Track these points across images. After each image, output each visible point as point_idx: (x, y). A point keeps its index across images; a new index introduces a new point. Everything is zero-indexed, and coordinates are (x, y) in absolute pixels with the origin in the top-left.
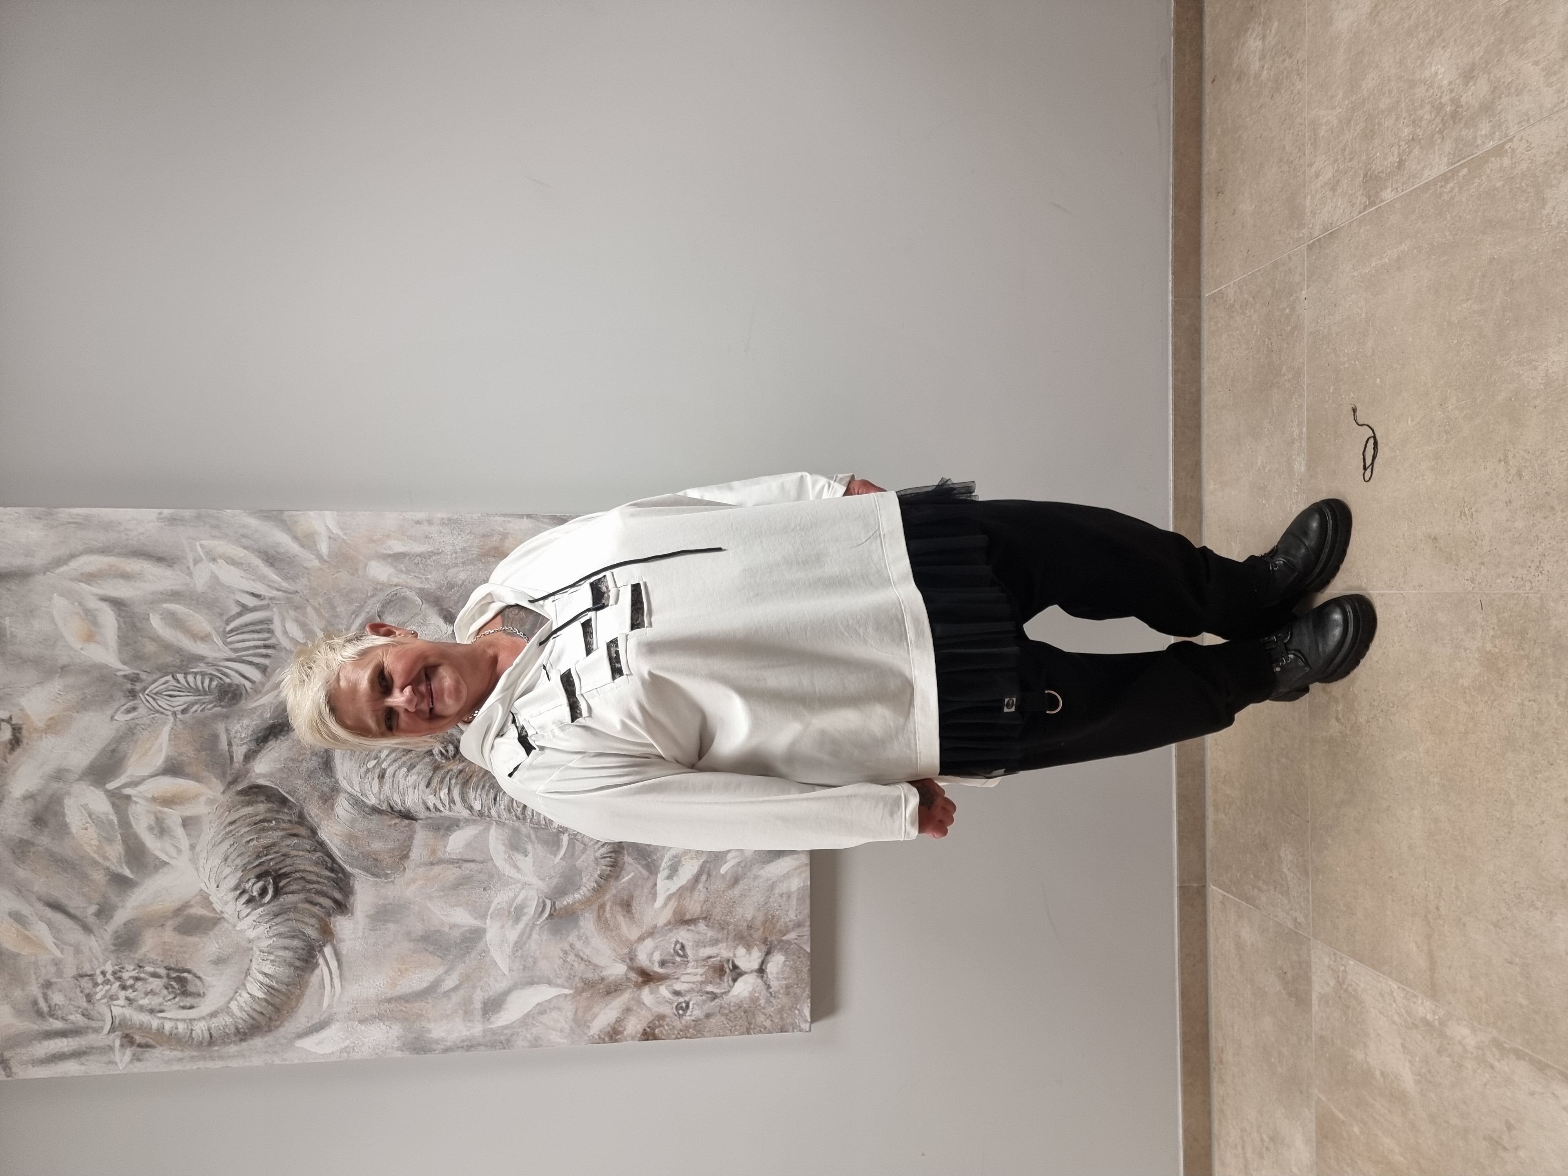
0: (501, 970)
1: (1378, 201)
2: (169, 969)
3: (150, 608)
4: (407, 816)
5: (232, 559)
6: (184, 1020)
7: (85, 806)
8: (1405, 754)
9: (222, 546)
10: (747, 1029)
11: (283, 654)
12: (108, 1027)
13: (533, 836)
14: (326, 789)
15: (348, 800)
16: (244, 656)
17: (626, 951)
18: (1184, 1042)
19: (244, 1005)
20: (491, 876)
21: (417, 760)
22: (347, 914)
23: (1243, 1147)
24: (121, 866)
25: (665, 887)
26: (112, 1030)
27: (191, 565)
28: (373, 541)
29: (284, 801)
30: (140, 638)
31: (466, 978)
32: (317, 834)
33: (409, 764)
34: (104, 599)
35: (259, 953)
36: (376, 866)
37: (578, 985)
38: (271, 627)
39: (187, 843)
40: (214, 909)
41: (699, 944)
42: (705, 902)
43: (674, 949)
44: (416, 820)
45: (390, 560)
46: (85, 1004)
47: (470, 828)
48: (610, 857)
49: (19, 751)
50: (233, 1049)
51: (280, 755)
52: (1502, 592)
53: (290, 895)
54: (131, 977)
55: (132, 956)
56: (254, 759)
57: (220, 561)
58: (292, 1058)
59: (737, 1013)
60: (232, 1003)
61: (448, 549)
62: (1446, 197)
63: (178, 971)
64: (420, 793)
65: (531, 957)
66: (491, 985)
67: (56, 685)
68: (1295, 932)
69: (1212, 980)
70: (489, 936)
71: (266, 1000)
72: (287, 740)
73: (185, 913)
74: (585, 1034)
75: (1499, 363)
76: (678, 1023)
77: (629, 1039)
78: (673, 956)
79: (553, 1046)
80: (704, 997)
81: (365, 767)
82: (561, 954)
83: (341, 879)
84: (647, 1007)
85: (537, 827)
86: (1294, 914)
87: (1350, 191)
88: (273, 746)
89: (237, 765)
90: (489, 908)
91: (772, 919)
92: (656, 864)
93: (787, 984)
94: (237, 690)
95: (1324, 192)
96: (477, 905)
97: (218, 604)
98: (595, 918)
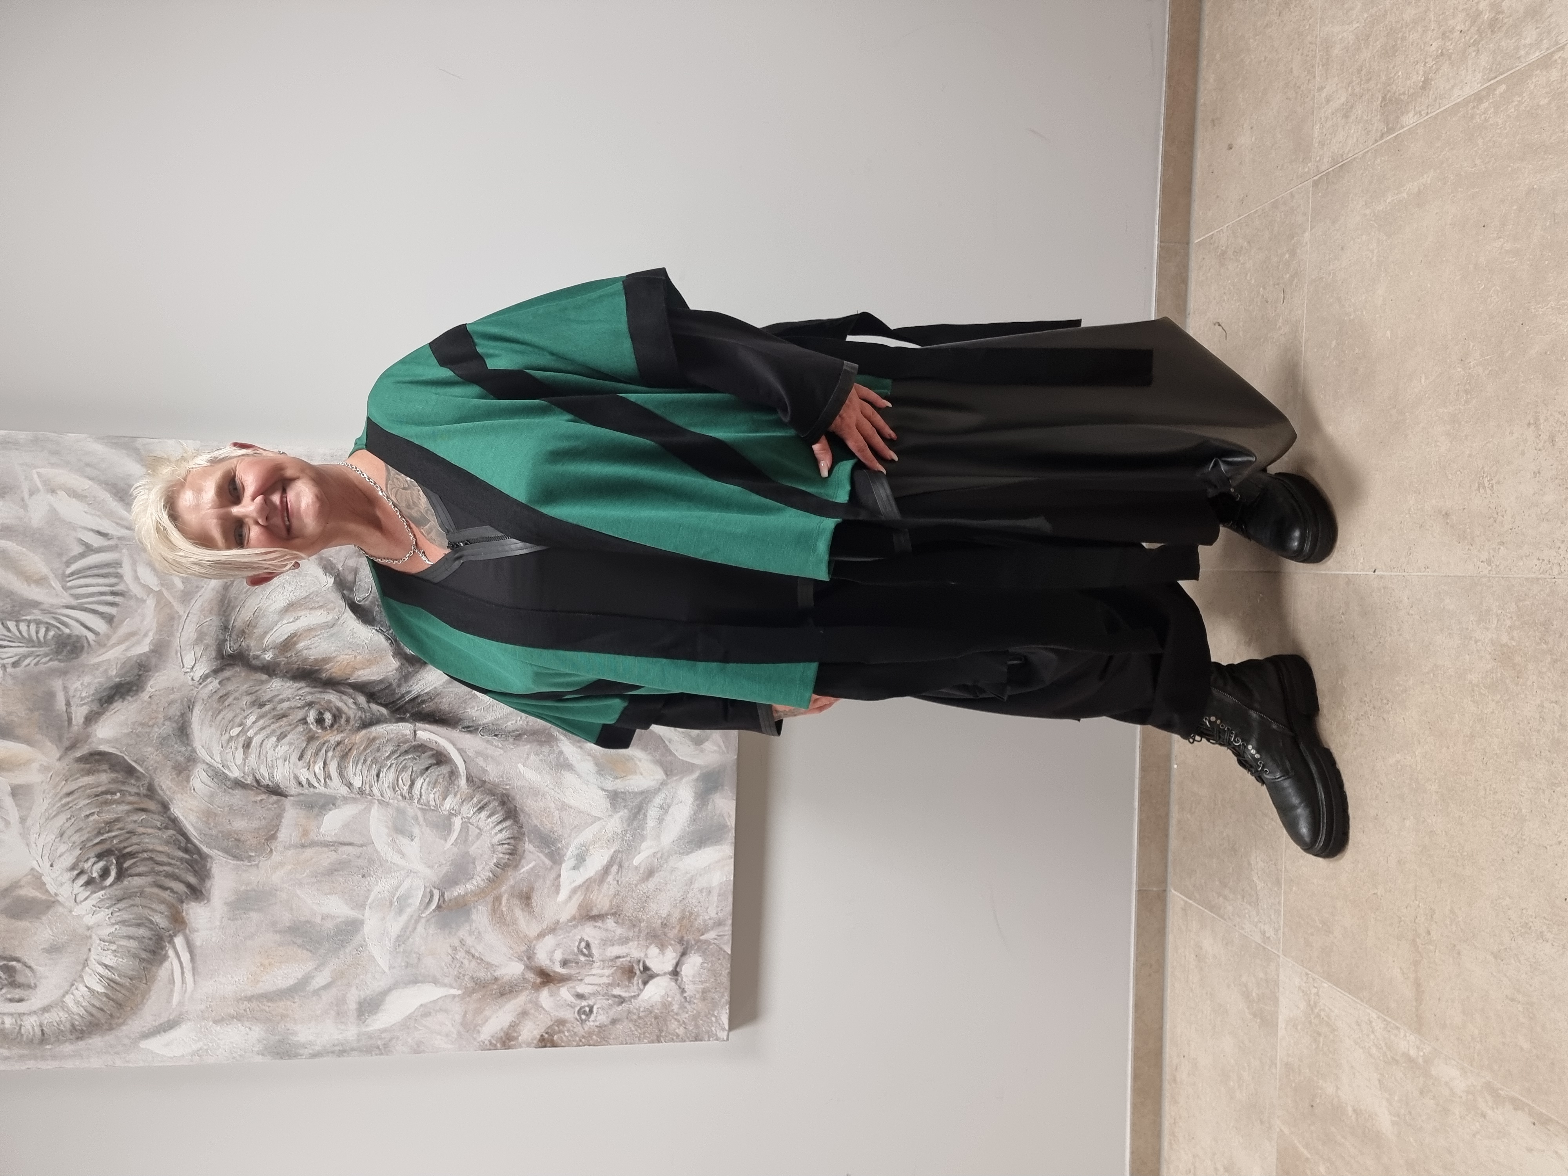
0: (380, 967)
1: (1399, 127)
4: (276, 791)
5: (74, 491)
8: (1398, 756)
9: (64, 476)
10: (657, 1036)
11: (132, 603)
13: (421, 819)
14: (181, 759)
15: (206, 772)
16: (86, 603)
17: (524, 948)
18: (1136, 1057)
19: (81, 999)
20: (371, 862)
21: (289, 728)
22: (203, 900)
25: (570, 878)
27: (26, 496)
29: (130, 771)
31: (340, 975)
32: (169, 809)
33: (278, 733)
35: (98, 942)
36: (238, 847)
37: (468, 985)
38: (119, 571)
39: (17, 816)
40: (47, 891)
41: (606, 942)
42: (615, 896)
43: (578, 948)
44: (286, 796)
47: (348, 807)
48: (508, 844)
50: (68, 1048)
51: (127, 718)
52: (1525, 576)
53: (136, 878)
56: (96, 722)
57: (62, 494)
58: (135, 1060)
59: (646, 1019)
60: (67, 996)
62: (1478, 120)
64: (292, 766)
65: (415, 953)
66: (369, 983)
68: (1264, 948)
69: (1169, 992)
70: (367, 929)
71: (106, 995)
72: (136, 701)
73: (14, 894)
74: (475, 1039)
75: (1533, 311)
76: (581, 1029)
77: (523, 1045)
78: (576, 955)
79: (436, 1052)
80: (610, 1001)
81: (227, 734)
82: (450, 951)
83: (196, 861)
84: (546, 1011)
85: (426, 809)
86: (1262, 927)
87: (1365, 118)
88: (119, 708)
89: (76, 728)
90: (368, 898)
91: (690, 916)
92: (561, 852)
93: (704, 988)
94: (77, 642)
95: (1335, 119)
96: (355, 893)
97: (57, 543)
98: (489, 911)
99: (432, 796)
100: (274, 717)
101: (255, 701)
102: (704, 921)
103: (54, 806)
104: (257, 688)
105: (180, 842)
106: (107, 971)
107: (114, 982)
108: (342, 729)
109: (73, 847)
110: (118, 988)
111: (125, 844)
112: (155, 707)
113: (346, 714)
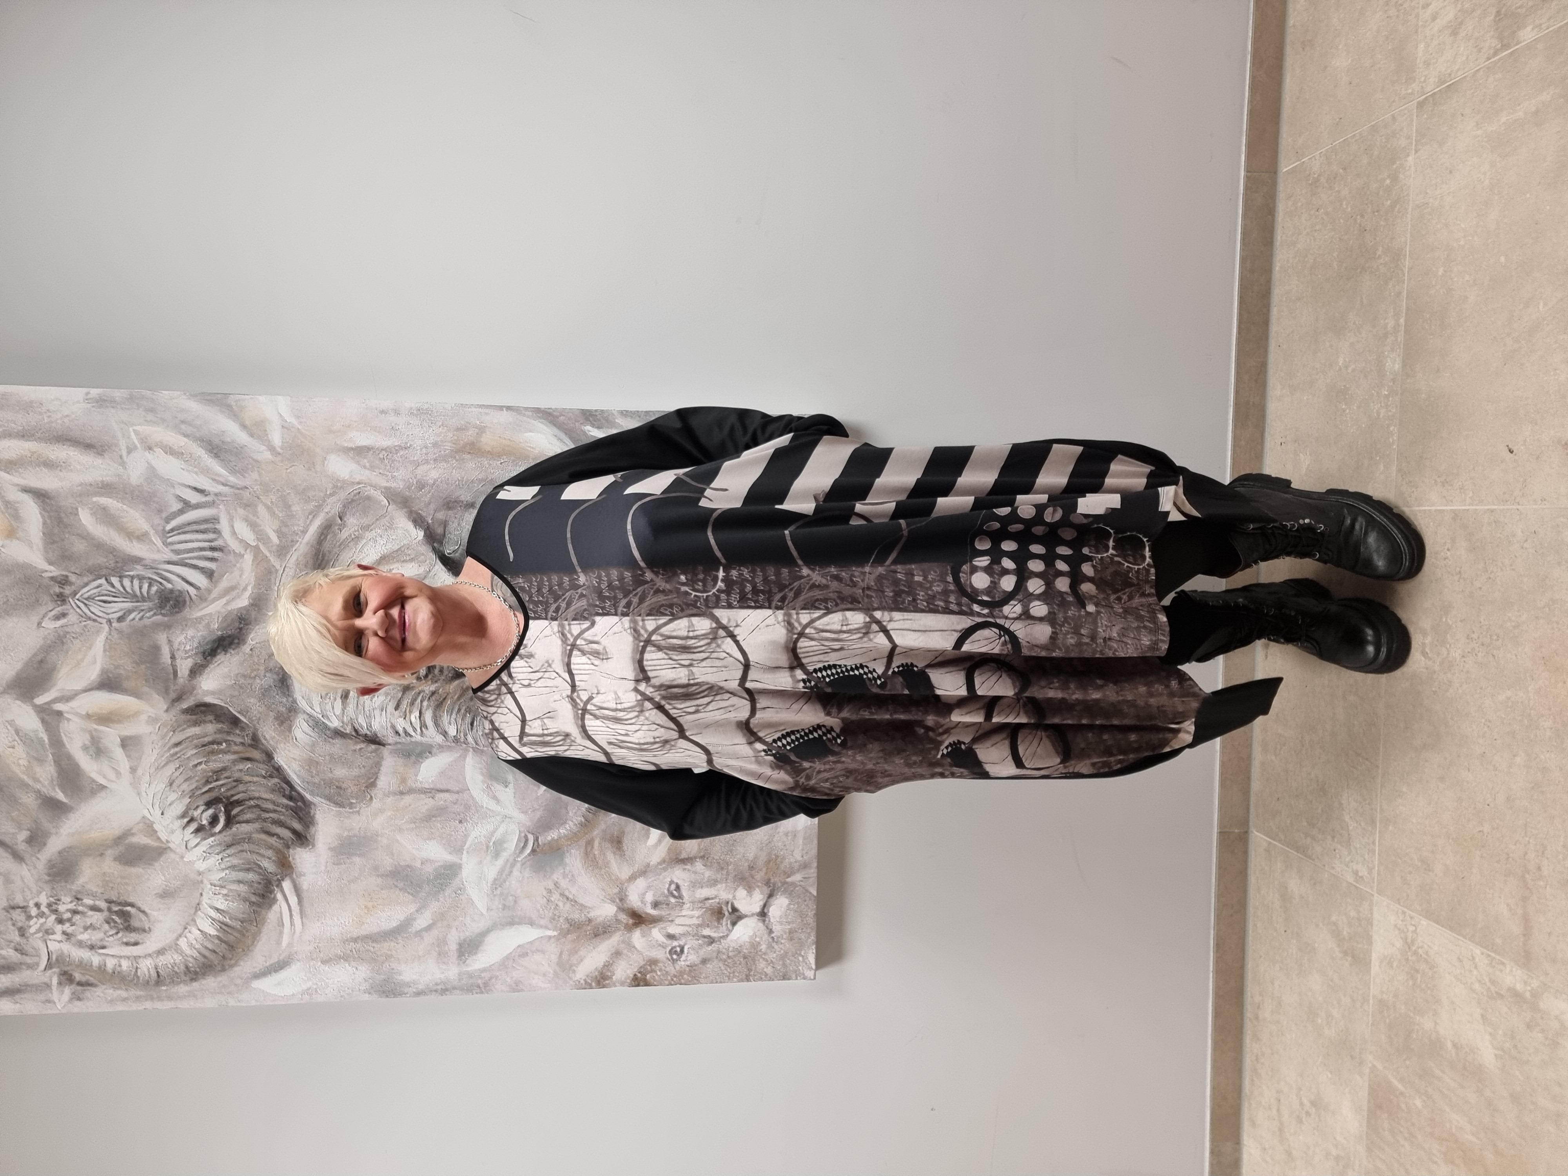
0: (478, 909)
1: (1514, 43)
2: (109, 901)
3: (78, 502)
4: (374, 740)
5: (170, 448)
6: (128, 958)
7: (11, 723)
9: (160, 434)
10: (747, 976)
11: (231, 557)
12: (44, 963)
14: (283, 709)
15: (307, 722)
16: (186, 558)
17: (616, 890)
18: (1217, 996)
19: (194, 942)
20: (467, 808)
22: (308, 845)
24: (54, 789)
26: (49, 966)
27: (124, 453)
28: (331, 432)
30: (67, 536)
31: (441, 917)
32: (273, 758)
34: (26, 490)
35: (210, 886)
36: (339, 795)
37: (563, 926)
38: (217, 527)
39: (128, 767)
40: (159, 838)
41: (695, 885)
43: (668, 890)
44: (384, 745)
45: (351, 454)
46: (18, 939)
47: (444, 754)
50: (183, 989)
51: (230, 671)
53: (244, 825)
54: (68, 910)
55: (68, 886)
56: (201, 674)
57: (158, 450)
58: (247, 999)
59: (736, 959)
60: (181, 940)
61: (418, 443)
63: (120, 904)
64: (388, 716)
65: (512, 895)
66: (468, 925)
68: (1355, 886)
69: (1250, 932)
70: (464, 872)
71: (218, 938)
72: (238, 654)
73: (127, 841)
74: (571, 978)
76: (673, 968)
77: (617, 984)
78: (667, 897)
79: (535, 991)
80: (700, 942)
82: (545, 893)
83: (300, 807)
84: (638, 951)
86: (1355, 867)
87: (1476, 34)
88: (222, 660)
89: (181, 680)
90: (465, 844)
91: (776, 860)
93: (791, 929)
94: (180, 596)
95: (1441, 37)
96: (452, 838)
97: (156, 499)
98: (582, 854)
103: (162, 756)
105: (284, 790)
106: (219, 914)
107: (226, 925)
108: (435, 679)
109: (183, 795)
110: (229, 931)
112: (256, 660)
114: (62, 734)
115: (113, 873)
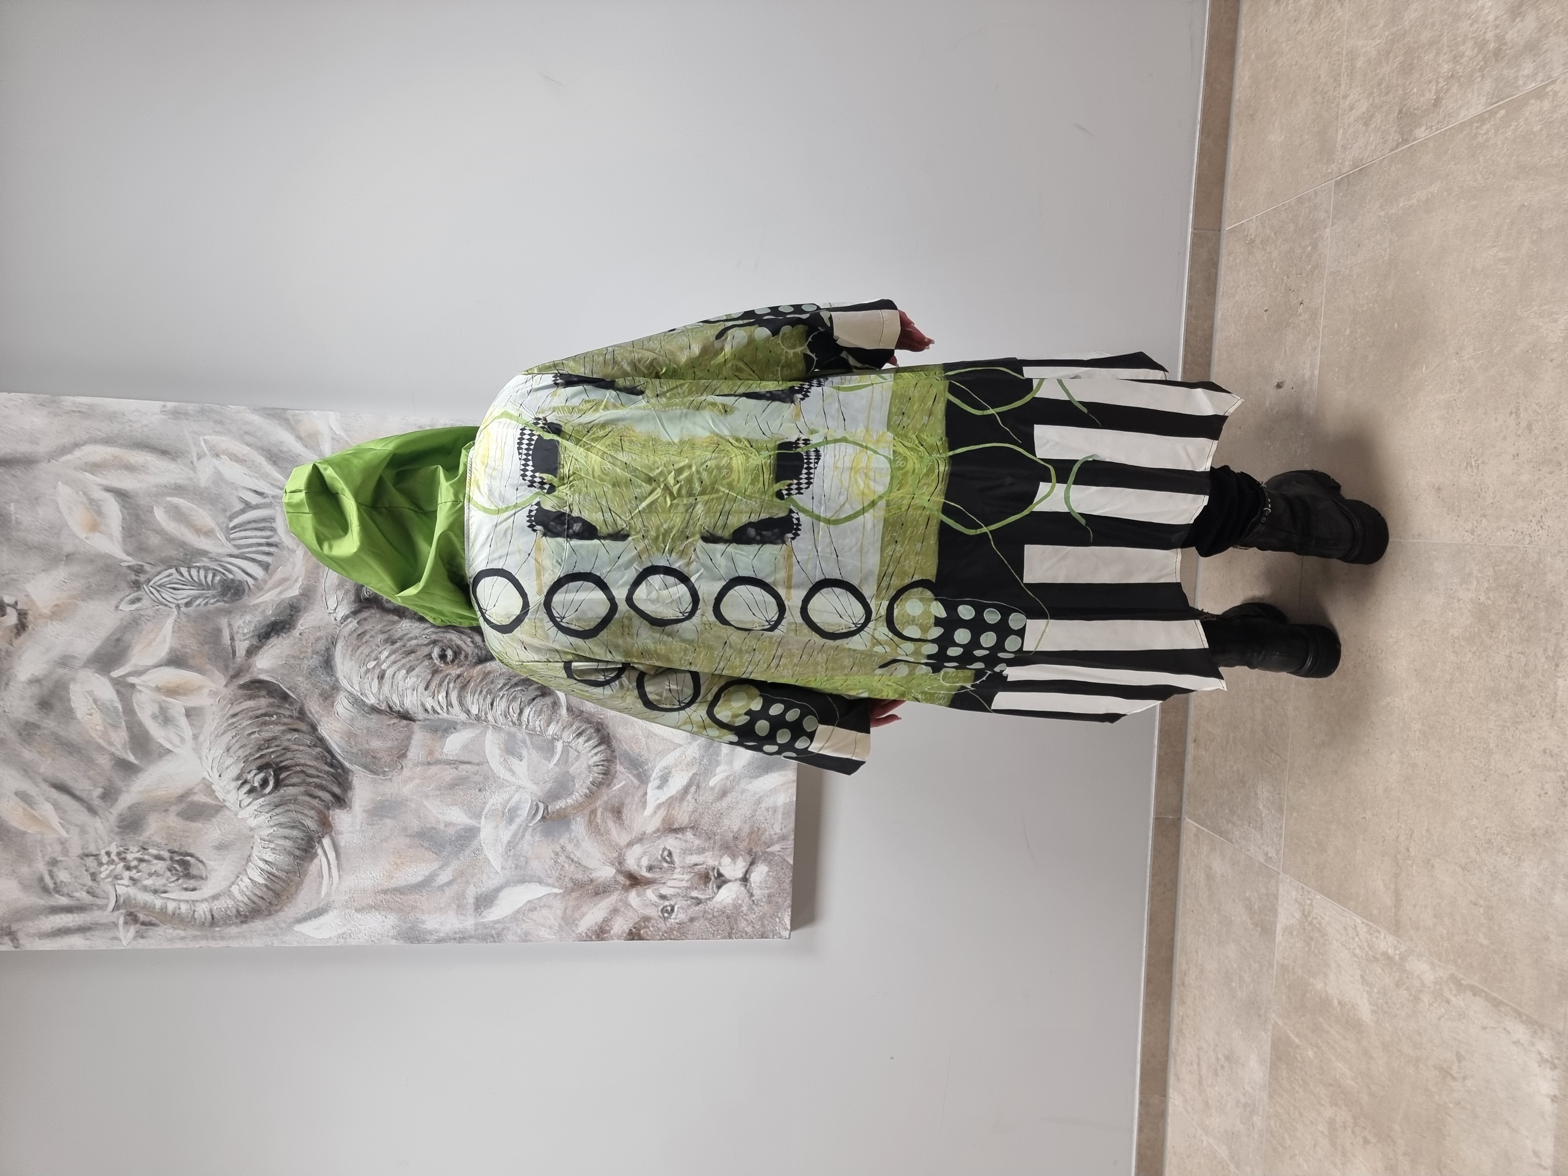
0: (493, 867)
1: (1412, 139)
2: (172, 852)
3: (154, 502)
4: (406, 716)
5: (235, 455)
6: (187, 901)
7: (90, 693)
8: (1386, 700)
9: (226, 442)
10: (729, 933)
11: (285, 553)
13: (528, 742)
14: (327, 687)
15: (348, 699)
17: (616, 855)
18: (1150, 964)
19: (245, 889)
20: (486, 778)
21: (417, 662)
23: (1198, 1064)
24: (126, 752)
25: (655, 796)
26: (117, 907)
27: (195, 459)
29: (285, 697)
30: (144, 530)
31: (462, 873)
32: (317, 730)
33: (408, 667)
34: (108, 490)
36: (374, 763)
37: (568, 885)
39: (191, 734)
40: (216, 797)
41: (686, 852)
42: (693, 812)
43: (662, 856)
44: (414, 721)
46: (90, 883)
47: (467, 731)
48: (602, 765)
49: (24, 636)
50: (234, 930)
51: (281, 652)
52: (1501, 545)
53: (290, 788)
54: (136, 859)
55: (136, 838)
56: (256, 654)
57: (223, 457)
58: (291, 941)
59: (720, 919)
60: (233, 887)
62: (1481, 139)
64: (419, 695)
65: (523, 857)
66: (484, 882)
67: (61, 573)
68: (1265, 866)
69: (1180, 907)
70: (482, 835)
71: (266, 886)
72: (289, 637)
73: (189, 799)
74: (573, 931)
75: (1519, 313)
76: (664, 925)
77: (615, 938)
78: (660, 862)
79: (542, 941)
80: (688, 902)
81: (365, 668)
82: (553, 856)
83: (340, 773)
84: (634, 909)
85: (532, 733)
86: (1266, 849)
87: (1383, 127)
88: (275, 642)
89: (239, 659)
90: (483, 809)
91: (758, 831)
92: (647, 773)
93: (769, 894)
95: (1356, 126)
96: (472, 805)
97: (222, 500)
98: (586, 822)
99: (537, 723)
100: (404, 652)
101: (388, 638)
102: (770, 835)
104: (390, 628)
107: (273, 875)
108: (461, 664)
111: (281, 759)
112: (304, 643)
113: (464, 651)
114: (135, 704)
115: (176, 827)
